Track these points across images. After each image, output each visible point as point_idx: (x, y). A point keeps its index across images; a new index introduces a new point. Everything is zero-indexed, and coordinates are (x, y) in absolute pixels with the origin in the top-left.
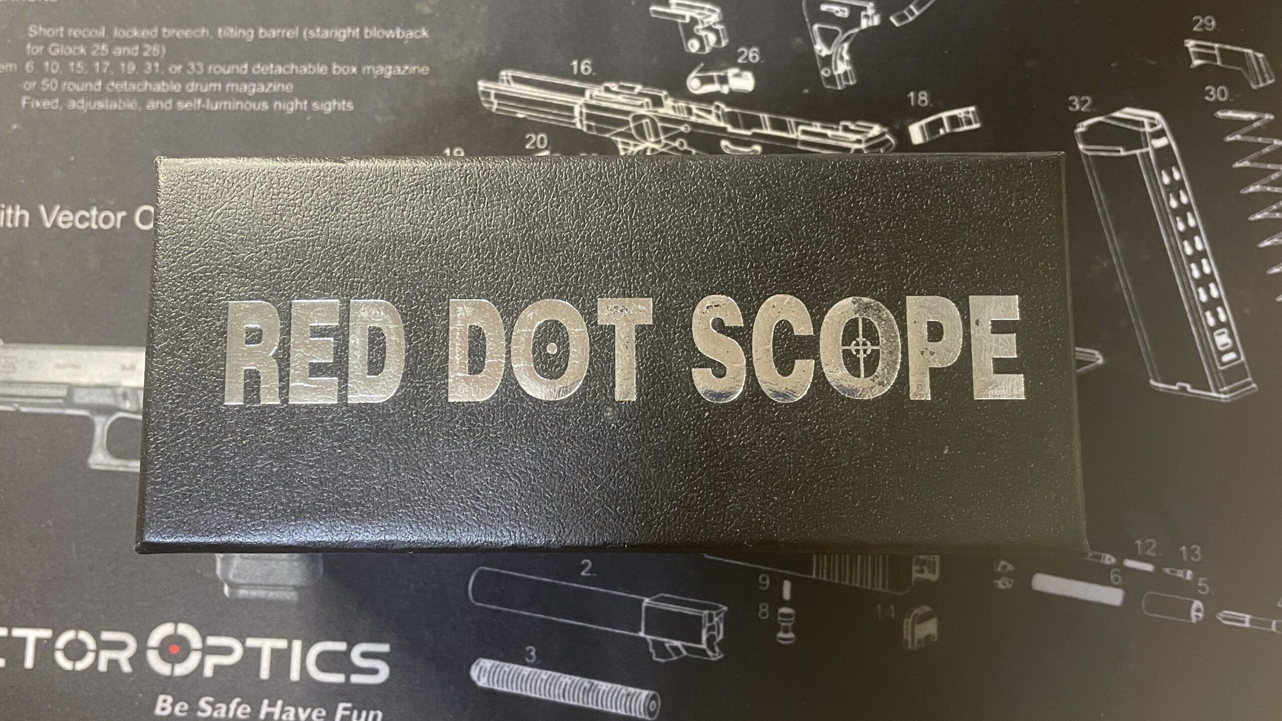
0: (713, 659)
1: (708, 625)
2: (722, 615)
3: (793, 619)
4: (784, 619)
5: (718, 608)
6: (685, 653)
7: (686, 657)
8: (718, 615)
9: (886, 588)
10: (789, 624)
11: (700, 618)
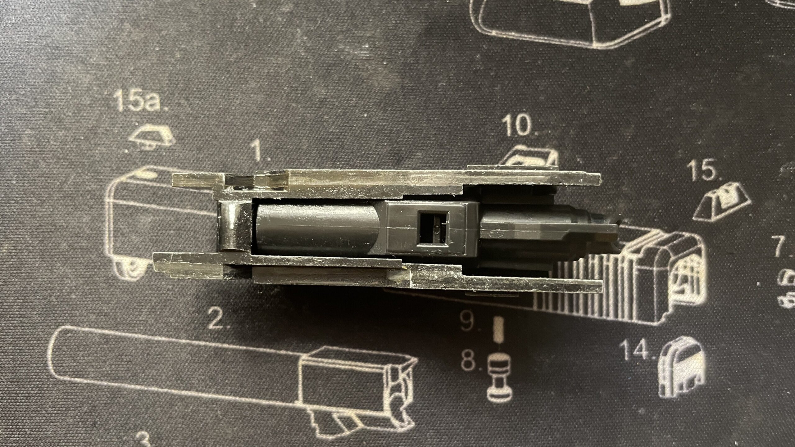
0: (400, 430)
1: (391, 384)
2: (410, 369)
3: (509, 368)
4: (497, 369)
5: (405, 360)
6: (361, 425)
7: (362, 429)
8: (404, 369)
9: (634, 318)
10: (504, 376)
11: (381, 375)
